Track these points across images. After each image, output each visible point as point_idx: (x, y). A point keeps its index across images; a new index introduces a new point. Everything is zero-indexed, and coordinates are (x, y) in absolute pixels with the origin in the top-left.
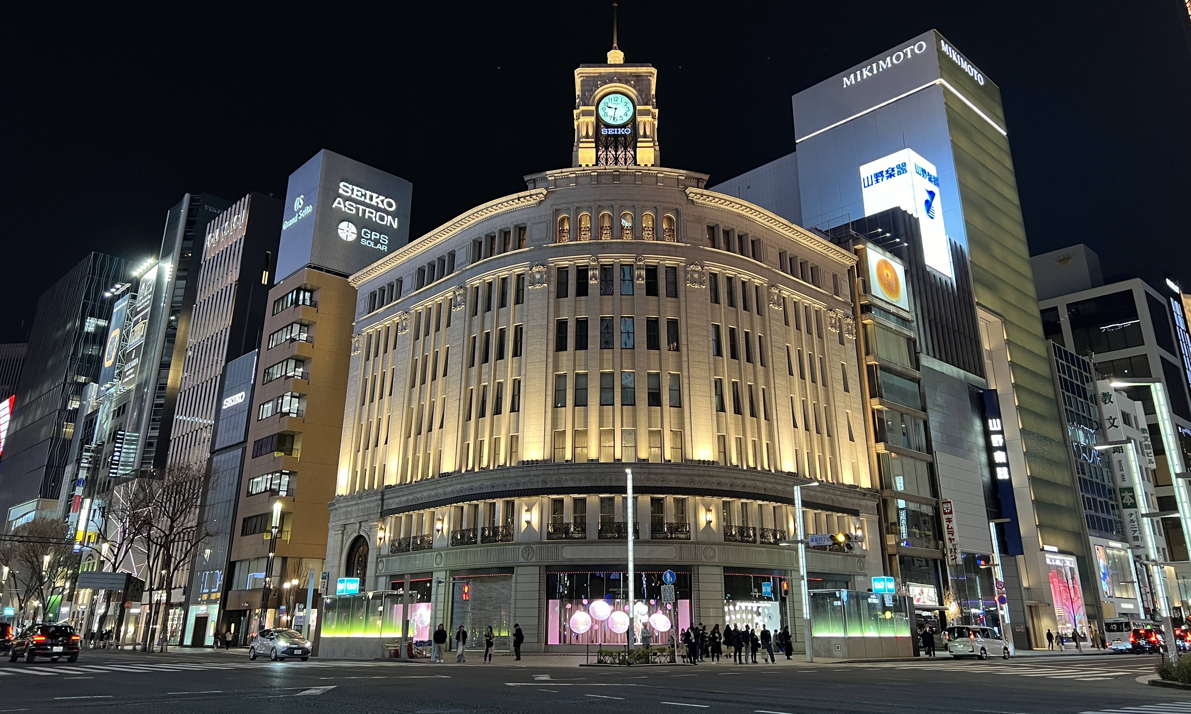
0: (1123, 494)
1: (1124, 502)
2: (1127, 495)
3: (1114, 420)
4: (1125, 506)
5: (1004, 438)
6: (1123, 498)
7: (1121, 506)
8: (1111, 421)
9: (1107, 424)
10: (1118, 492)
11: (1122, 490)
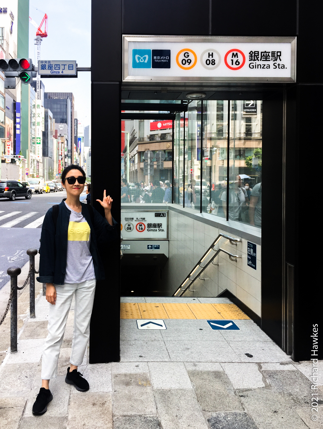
0: (37, 139)
1: (37, 142)
2: (38, 139)
3: (39, 114)
4: (37, 143)
5: (20, 120)
6: (37, 140)
7: (36, 143)
8: (38, 115)
9: (37, 115)
10: (36, 138)
11: (37, 138)
